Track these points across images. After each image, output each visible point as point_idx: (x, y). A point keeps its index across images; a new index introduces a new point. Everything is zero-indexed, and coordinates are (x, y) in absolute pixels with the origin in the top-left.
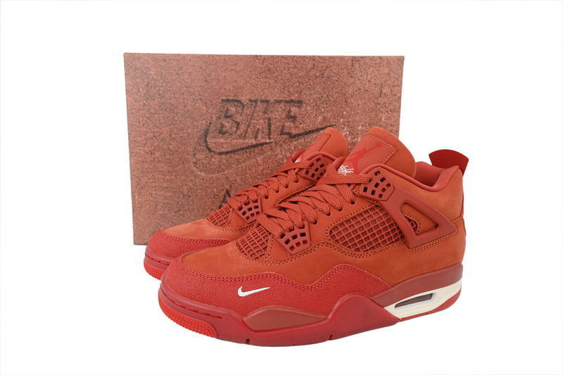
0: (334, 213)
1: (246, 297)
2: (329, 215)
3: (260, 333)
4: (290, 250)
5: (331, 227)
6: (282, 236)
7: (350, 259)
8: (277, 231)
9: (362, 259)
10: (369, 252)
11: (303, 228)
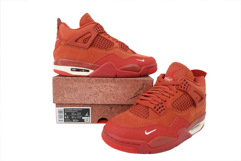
0: (171, 97)
1: (149, 134)
2: (170, 98)
3: (154, 149)
4: (159, 114)
5: (172, 103)
6: (155, 108)
7: (180, 114)
8: (153, 106)
9: (183, 114)
10: (185, 111)
11: (162, 104)
